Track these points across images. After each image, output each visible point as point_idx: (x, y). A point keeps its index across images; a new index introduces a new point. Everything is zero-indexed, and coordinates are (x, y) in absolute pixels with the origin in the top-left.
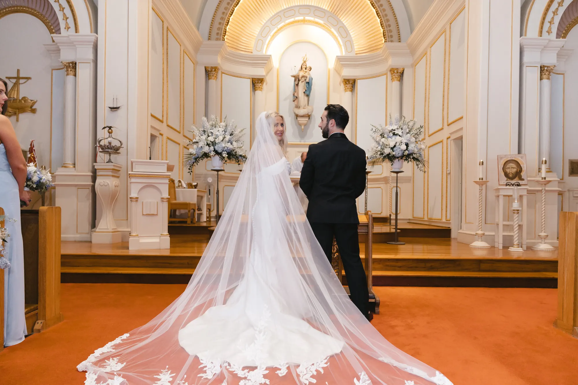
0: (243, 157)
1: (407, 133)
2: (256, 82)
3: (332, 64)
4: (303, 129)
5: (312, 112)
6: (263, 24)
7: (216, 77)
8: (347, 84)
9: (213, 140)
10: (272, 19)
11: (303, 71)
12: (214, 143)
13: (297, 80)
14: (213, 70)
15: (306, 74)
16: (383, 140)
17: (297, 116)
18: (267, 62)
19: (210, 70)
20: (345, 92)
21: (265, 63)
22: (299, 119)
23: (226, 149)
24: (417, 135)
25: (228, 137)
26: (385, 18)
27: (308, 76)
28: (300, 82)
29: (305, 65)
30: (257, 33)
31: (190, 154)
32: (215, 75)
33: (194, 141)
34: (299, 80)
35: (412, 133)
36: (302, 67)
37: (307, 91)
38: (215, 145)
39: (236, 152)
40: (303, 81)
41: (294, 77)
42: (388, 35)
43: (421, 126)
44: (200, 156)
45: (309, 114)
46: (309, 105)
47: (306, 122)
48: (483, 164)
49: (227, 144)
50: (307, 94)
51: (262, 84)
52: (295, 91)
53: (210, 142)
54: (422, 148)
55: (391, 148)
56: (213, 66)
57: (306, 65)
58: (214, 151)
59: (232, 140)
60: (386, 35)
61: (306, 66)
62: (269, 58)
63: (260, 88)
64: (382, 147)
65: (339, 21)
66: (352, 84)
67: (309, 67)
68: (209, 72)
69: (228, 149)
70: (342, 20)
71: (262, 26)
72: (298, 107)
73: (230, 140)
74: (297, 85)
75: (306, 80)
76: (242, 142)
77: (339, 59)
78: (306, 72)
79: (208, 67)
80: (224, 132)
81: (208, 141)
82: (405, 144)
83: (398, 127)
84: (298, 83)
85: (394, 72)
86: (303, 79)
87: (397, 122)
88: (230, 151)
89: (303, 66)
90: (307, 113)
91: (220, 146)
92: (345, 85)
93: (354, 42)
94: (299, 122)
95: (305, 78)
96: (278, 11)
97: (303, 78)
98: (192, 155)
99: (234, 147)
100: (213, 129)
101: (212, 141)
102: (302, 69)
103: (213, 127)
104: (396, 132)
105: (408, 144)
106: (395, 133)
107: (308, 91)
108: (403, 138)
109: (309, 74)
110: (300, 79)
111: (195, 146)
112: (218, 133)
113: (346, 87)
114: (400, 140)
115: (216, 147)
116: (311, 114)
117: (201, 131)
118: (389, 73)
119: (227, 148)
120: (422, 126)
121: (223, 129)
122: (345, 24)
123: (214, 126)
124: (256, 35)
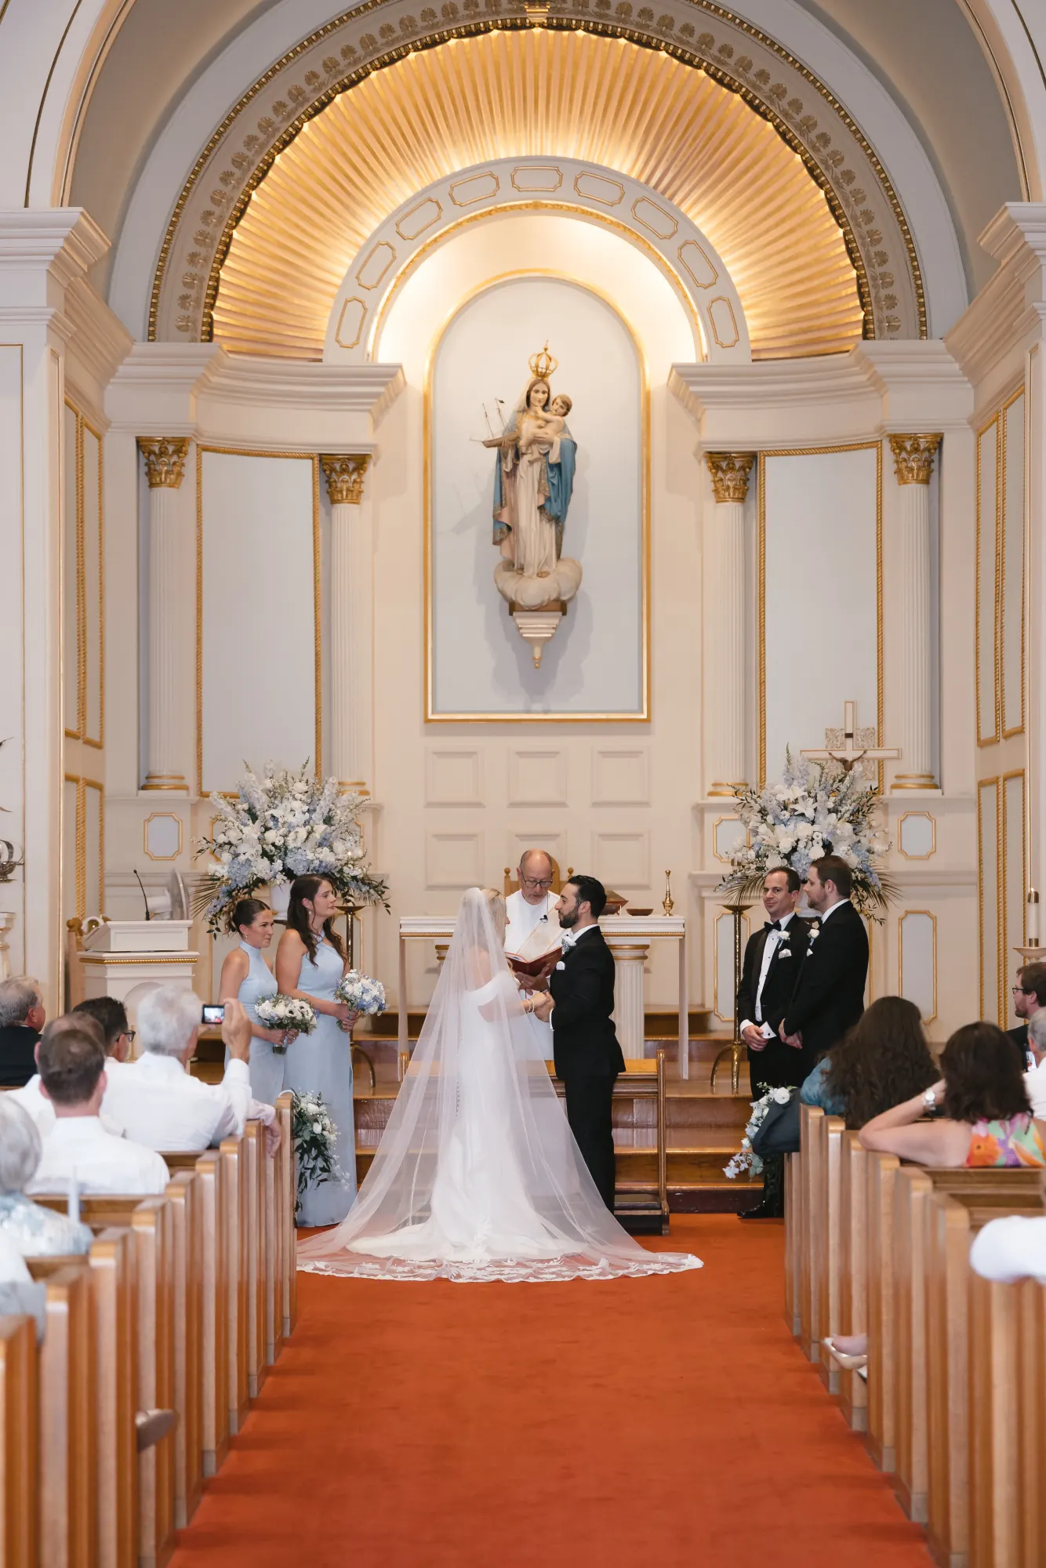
0: (360, 884)
1: (830, 811)
2: (337, 466)
3: (657, 377)
4: (540, 659)
5: (577, 588)
6: (368, 234)
7: (180, 475)
8: (724, 471)
9: (282, 842)
10: (401, 215)
11: (536, 412)
12: (283, 850)
13: (511, 454)
14: (171, 449)
15: (549, 432)
16: (763, 828)
17: (513, 607)
18: (381, 389)
19: (157, 452)
20: (718, 502)
21: (377, 395)
22: (521, 620)
23: (317, 865)
24: (860, 813)
25: (320, 829)
26: (865, 228)
27: (557, 440)
28: (524, 461)
29: (544, 392)
30: (343, 271)
31: (209, 878)
32: (176, 469)
33: (221, 839)
34: (518, 455)
35: (843, 810)
36: (532, 399)
37: (553, 500)
38: (286, 854)
39: (341, 871)
40: (536, 460)
41: (494, 446)
42: (877, 293)
43: (871, 789)
44: (241, 886)
45: (564, 598)
46: (562, 557)
47: (553, 631)
48: (1037, 900)
49: (319, 850)
50: (553, 514)
51: (360, 475)
52: (503, 498)
53: (273, 848)
54: (875, 850)
55: (785, 854)
56: (169, 435)
57: (547, 390)
58: (281, 872)
59: (331, 839)
60: (869, 296)
61: (546, 395)
62: (393, 375)
63: (352, 491)
64: (762, 850)
65: (679, 221)
66: (743, 468)
67: (559, 401)
68: (152, 458)
69: (324, 864)
70: (690, 216)
71: (362, 242)
72: (513, 566)
73: (325, 839)
74: (513, 473)
75: (546, 454)
76: (357, 838)
77: (684, 375)
78: (547, 422)
79: (151, 440)
80: (307, 814)
81: (267, 844)
82: (821, 844)
83: (806, 794)
84: (515, 466)
85: (902, 448)
86: (536, 451)
87: (802, 777)
88: (326, 871)
89: (533, 394)
90: (554, 596)
91: (299, 857)
92: (716, 473)
93: (744, 304)
94: (521, 631)
95: (546, 446)
96: (427, 182)
97: (535, 448)
98: (218, 883)
99: (340, 857)
100: (277, 805)
101: (278, 843)
102: (533, 408)
103: (276, 802)
104: (800, 808)
105: (830, 843)
106: (796, 813)
107: (555, 501)
108: (816, 827)
109: (564, 429)
110: (523, 450)
111: (226, 856)
112: (290, 818)
113: (719, 485)
114: (807, 834)
115: (290, 862)
116: (570, 599)
117: (241, 812)
118: (887, 446)
119: (321, 862)
120: (875, 789)
121: (307, 808)
122: (704, 231)
123: (279, 799)
124: (339, 282)
